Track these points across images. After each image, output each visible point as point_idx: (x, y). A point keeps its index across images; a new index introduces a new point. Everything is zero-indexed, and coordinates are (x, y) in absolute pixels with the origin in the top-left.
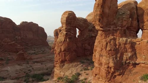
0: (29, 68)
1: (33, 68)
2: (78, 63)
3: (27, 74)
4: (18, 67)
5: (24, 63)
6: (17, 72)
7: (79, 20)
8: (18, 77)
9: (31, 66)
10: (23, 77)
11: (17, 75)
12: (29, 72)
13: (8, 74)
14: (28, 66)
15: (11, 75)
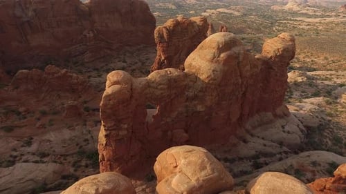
0: (87, 135)
1: (92, 137)
2: (138, 182)
3: (81, 147)
4: (67, 134)
5: (77, 125)
6: (65, 143)
7: (152, 85)
8: (67, 154)
9: (89, 132)
10: (72, 154)
11: (64, 149)
12: (85, 143)
13: (51, 148)
14: (85, 132)
15: (56, 150)
